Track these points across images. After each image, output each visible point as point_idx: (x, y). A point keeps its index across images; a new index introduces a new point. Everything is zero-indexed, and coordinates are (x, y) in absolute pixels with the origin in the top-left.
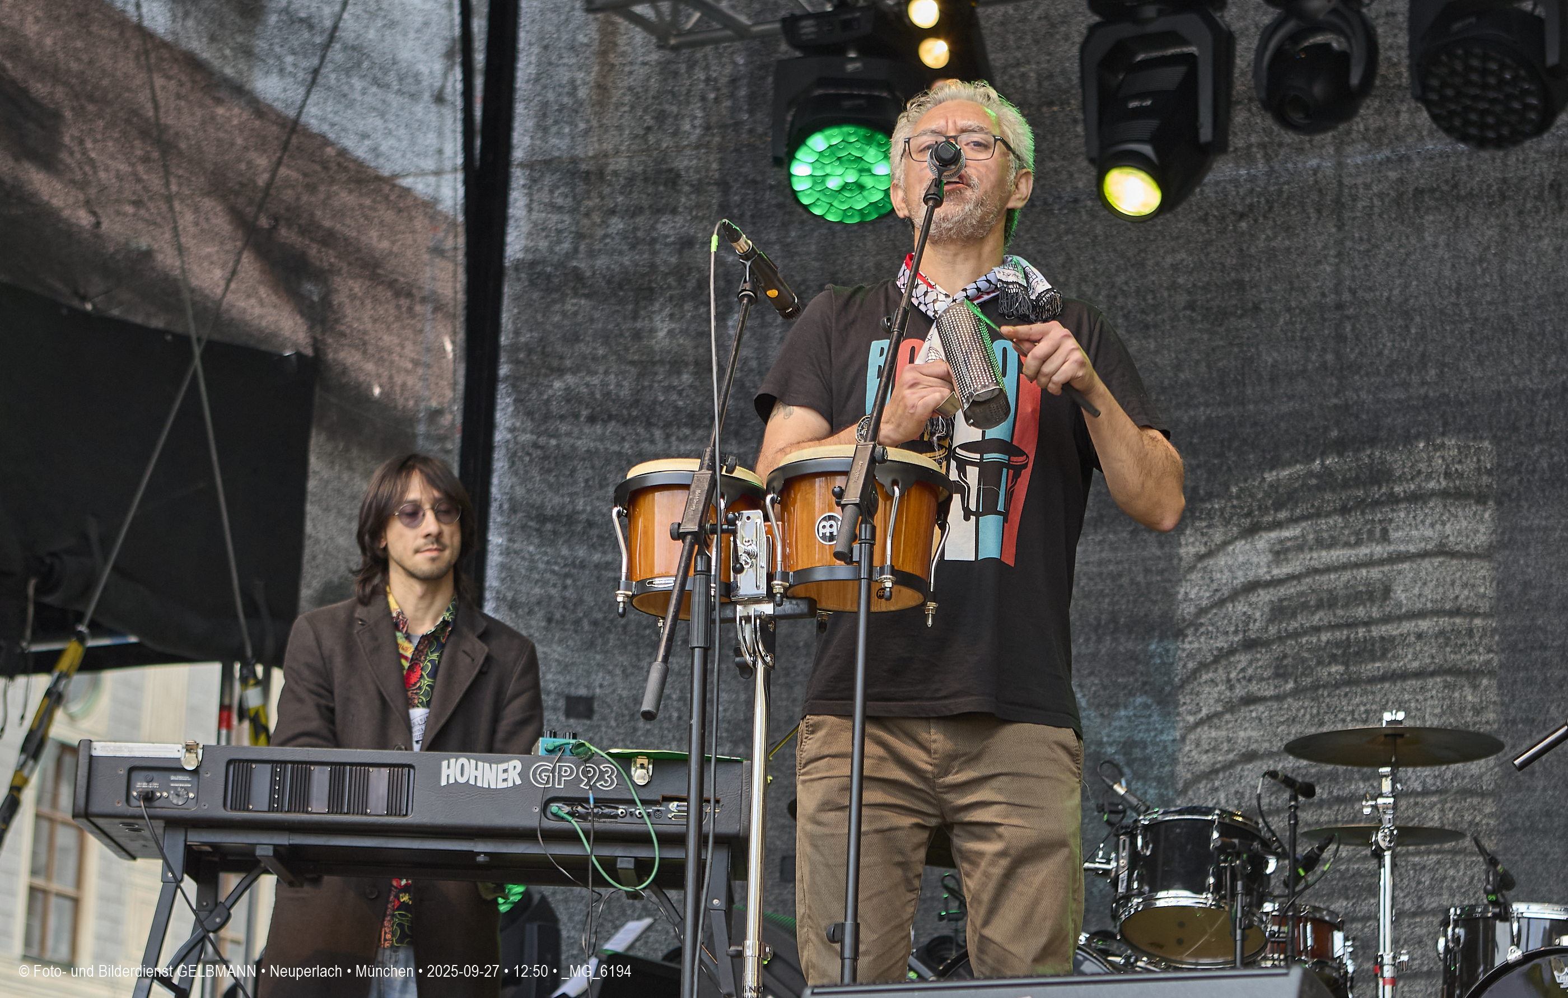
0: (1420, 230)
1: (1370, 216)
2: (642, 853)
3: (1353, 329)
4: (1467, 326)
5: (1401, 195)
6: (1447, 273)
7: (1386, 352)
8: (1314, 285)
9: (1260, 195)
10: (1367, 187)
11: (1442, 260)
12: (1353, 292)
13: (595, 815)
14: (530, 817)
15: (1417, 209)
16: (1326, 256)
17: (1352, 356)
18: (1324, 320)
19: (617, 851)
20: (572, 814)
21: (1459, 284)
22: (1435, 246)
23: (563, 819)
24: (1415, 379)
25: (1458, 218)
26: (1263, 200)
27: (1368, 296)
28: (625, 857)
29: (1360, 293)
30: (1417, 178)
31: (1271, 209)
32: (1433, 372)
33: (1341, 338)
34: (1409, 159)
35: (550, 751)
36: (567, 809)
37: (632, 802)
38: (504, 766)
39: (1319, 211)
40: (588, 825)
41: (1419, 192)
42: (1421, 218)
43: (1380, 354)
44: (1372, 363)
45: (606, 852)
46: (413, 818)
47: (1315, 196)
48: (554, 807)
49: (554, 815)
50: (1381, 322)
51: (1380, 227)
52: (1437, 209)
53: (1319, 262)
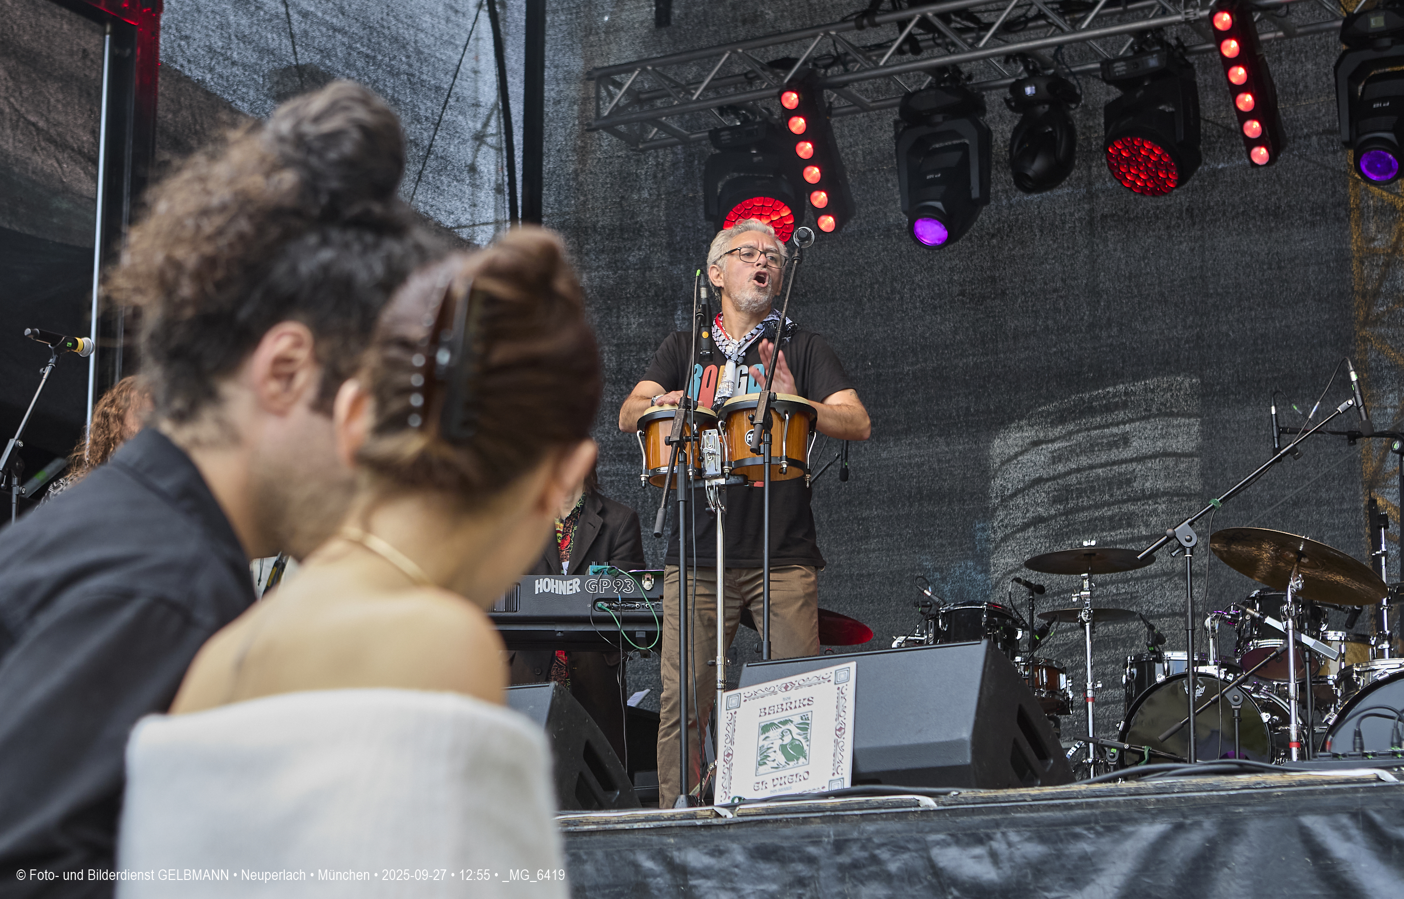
0: (1105, 241)
1: (1074, 233)
2: (650, 628)
3: (1065, 304)
4: (1136, 300)
5: (1092, 219)
6: (1123, 267)
7: (1086, 318)
8: (1039, 277)
9: (1004, 222)
10: (1072, 215)
11: (1119, 259)
12: (1064, 281)
13: (622, 607)
14: (585, 610)
15: (1103, 228)
16: (1046, 259)
17: (1065, 321)
18: (1047, 299)
19: (636, 628)
20: (609, 607)
21: (1130, 273)
22: (1115, 250)
23: (605, 610)
24: (1104, 334)
25: (1129, 232)
26: (1006, 226)
27: (1073, 283)
28: (640, 631)
29: (1068, 282)
30: (1103, 208)
31: (1011, 230)
32: (1115, 330)
33: (1057, 310)
34: (1098, 197)
35: (595, 573)
36: (607, 605)
37: (643, 600)
38: (571, 582)
39: (1041, 231)
40: (618, 613)
41: (1104, 217)
42: (1106, 233)
43: (1082, 319)
44: (1077, 325)
45: (629, 628)
46: (520, 613)
47: (1038, 222)
48: (599, 604)
49: (600, 608)
50: (1082, 299)
51: (1080, 240)
52: (1116, 226)
53: (1043, 263)
